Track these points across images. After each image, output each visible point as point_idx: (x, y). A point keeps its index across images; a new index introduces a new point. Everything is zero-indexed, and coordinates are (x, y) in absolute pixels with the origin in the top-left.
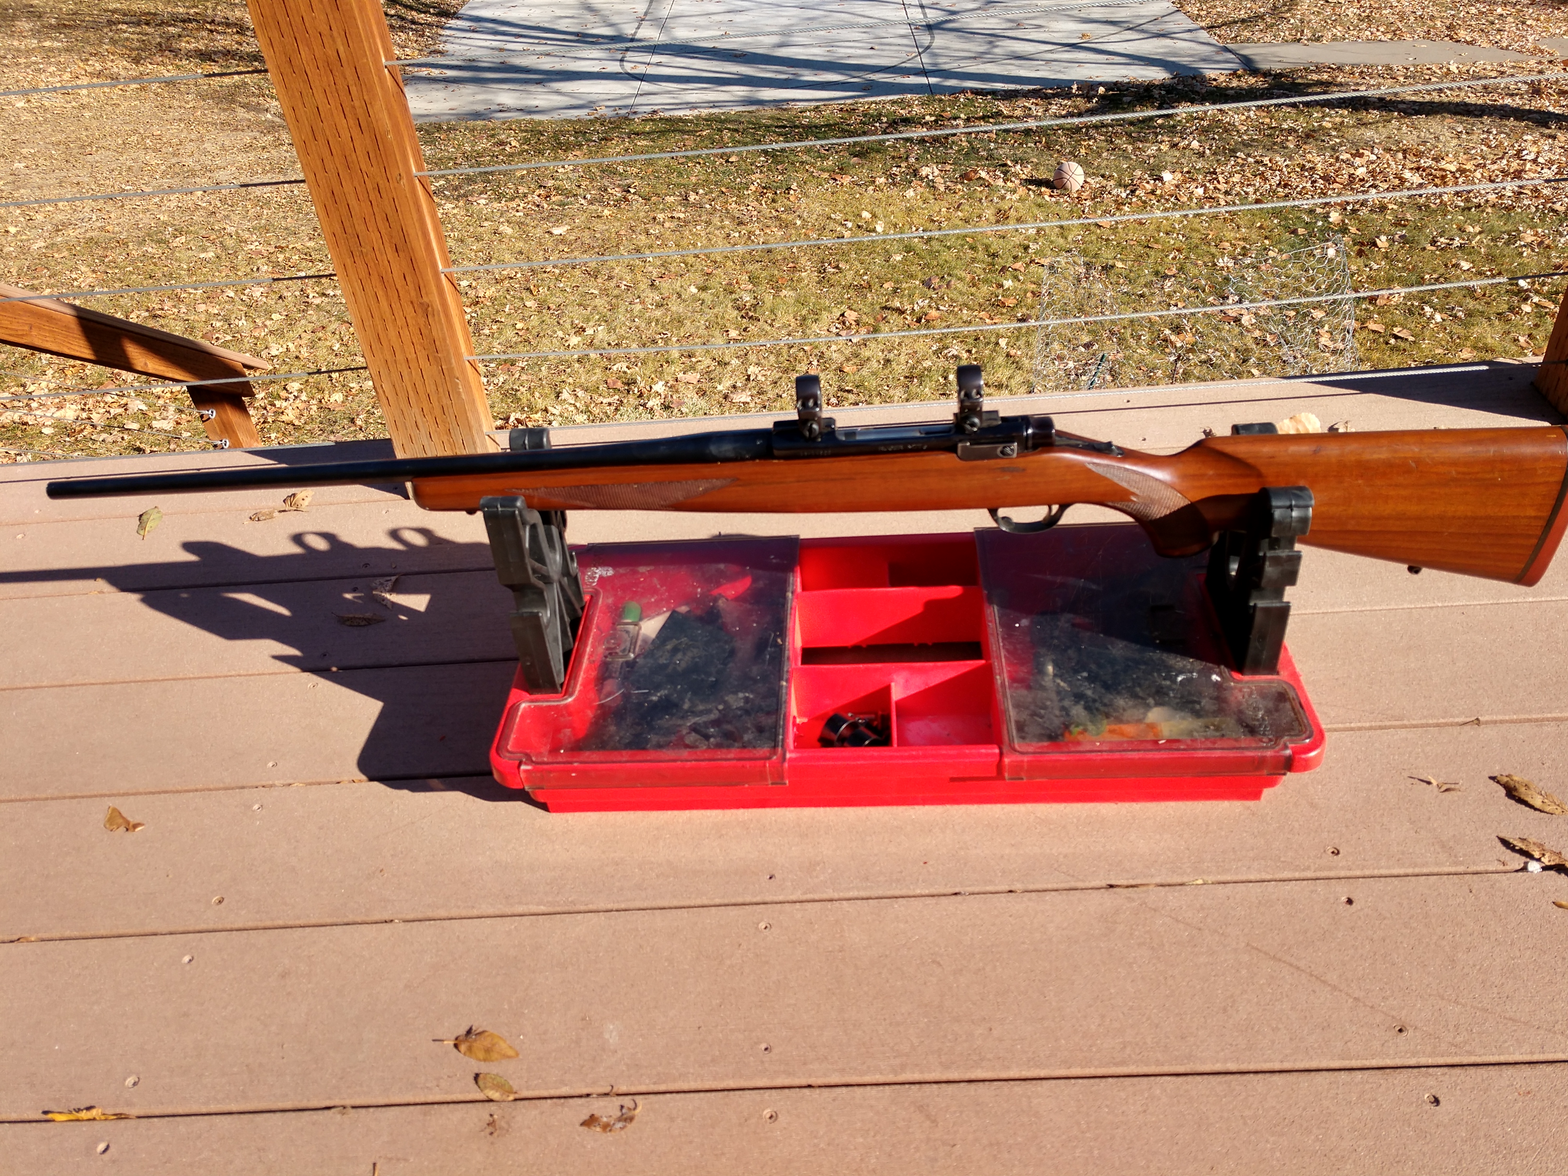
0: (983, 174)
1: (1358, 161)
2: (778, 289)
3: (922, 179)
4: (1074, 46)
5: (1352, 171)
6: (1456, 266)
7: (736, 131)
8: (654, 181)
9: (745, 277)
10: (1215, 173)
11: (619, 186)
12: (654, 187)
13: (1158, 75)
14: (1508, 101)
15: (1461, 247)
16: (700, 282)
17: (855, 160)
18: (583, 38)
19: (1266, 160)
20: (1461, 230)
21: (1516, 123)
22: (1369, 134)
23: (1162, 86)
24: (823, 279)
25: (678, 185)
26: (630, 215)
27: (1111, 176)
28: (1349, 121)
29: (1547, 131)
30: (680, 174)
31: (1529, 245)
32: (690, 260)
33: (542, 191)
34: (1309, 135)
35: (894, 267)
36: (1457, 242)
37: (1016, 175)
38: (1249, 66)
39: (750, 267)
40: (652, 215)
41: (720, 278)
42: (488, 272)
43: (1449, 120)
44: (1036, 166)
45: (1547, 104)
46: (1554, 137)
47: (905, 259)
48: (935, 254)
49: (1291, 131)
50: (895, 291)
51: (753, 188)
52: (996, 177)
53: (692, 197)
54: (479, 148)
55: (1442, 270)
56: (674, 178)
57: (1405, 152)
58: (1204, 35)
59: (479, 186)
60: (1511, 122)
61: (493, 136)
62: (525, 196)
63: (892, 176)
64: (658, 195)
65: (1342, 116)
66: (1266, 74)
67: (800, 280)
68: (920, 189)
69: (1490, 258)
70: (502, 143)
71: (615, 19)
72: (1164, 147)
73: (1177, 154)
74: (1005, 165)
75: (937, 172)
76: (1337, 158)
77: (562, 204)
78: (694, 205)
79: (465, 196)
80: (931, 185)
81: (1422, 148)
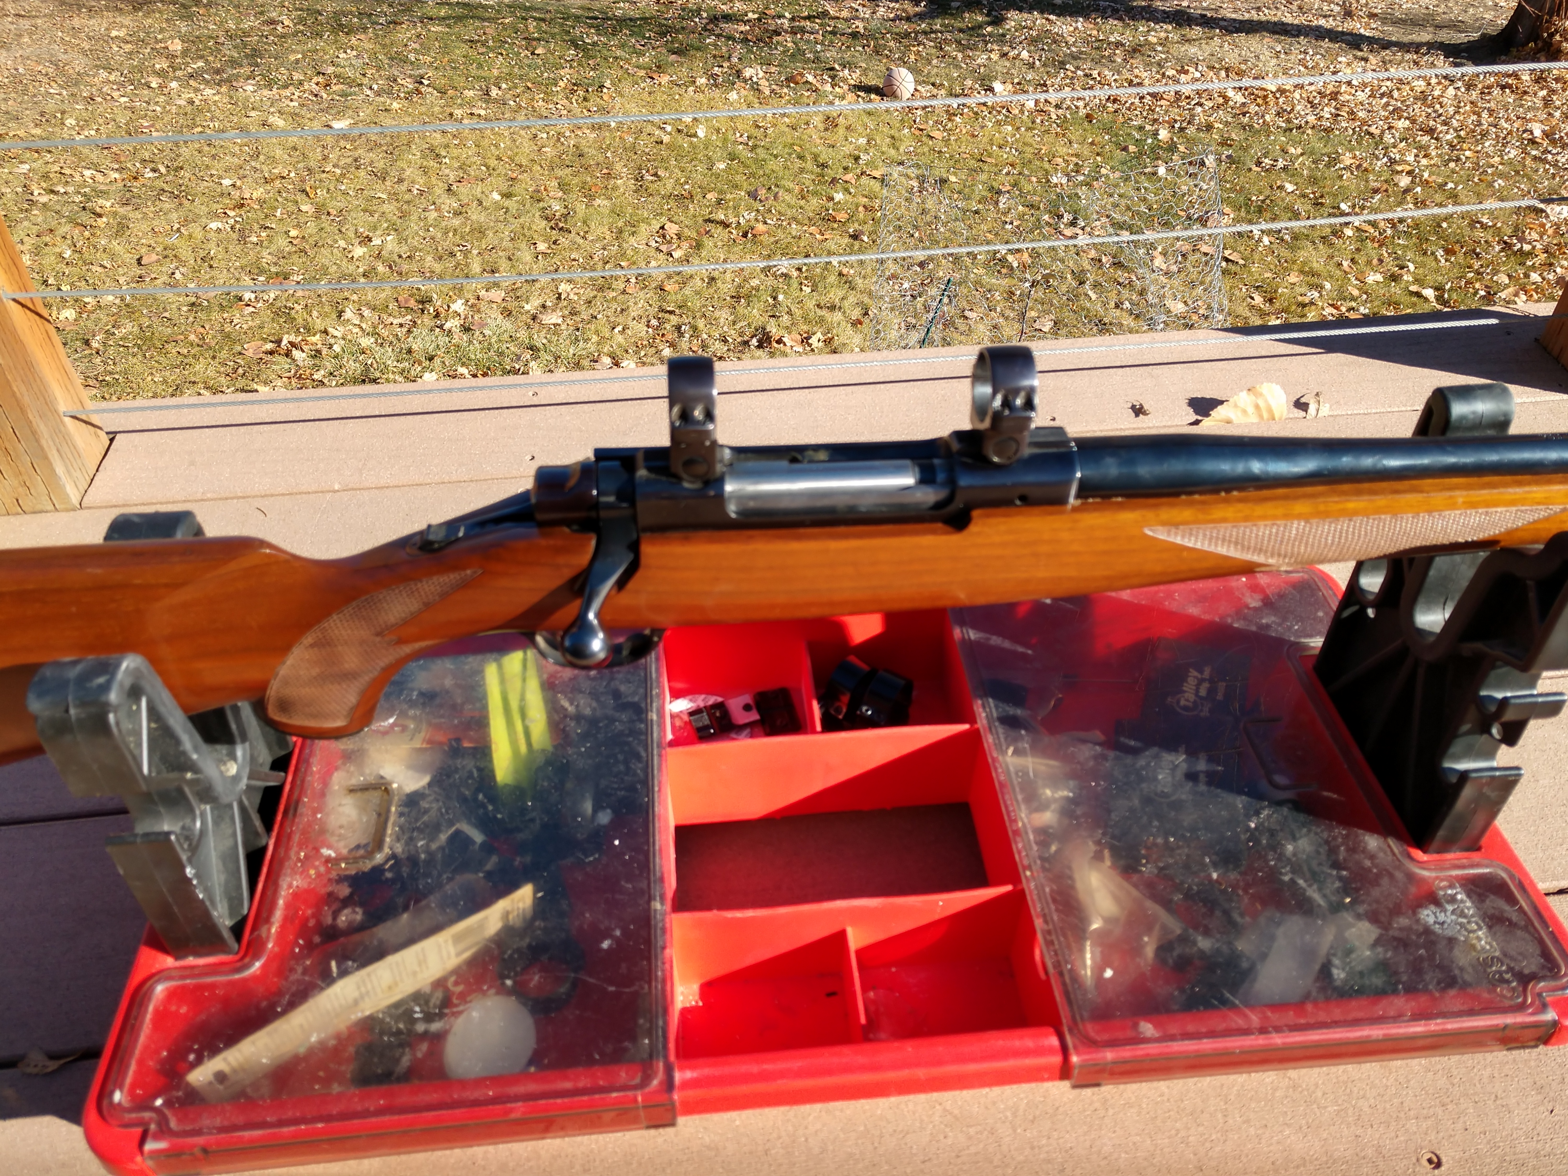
0: (810, 78)
1: (1183, 78)
2: (592, 198)
3: (745, 81)
5: (1178, 88)
6: (1281, 188)
7: (543, 20)
8: (450, 73)
9: (554, 183)
10: (1045, 85)
11: (410, 76)
12: (450, 79)
14: (1322, 22)
15: (1285, 169)
16: (504, 188)
17: (673, 57)
19: (1095, 73)
20: (1284, 151)
21: (1331, 45)
22: (1193, 50)
24: (640, 188)
25: (478, 78)
26: (423, 109)
27: (942, 85)
28: (1174, 36)
29: (1360, 54)
30: (480, 66)
31: (1348, 168)
32: (493, 163)
33: (320, 79)
34: (1135, 50)
35: (717, 176)
36: (1281, 164)
37: (845, 80)
39: (559, 173)
40: (448, 110)
41: (526, 184)
42: (256, 170)
43: (1268, 40)
44: (865, 72)
45: (1357, 26)
46: (1366, 60)
47: (729, 167)
48: (760, 163)
49: (1118, 44)
50: (719, 202)
51: (561, 84)
52: (823, 82)
53: (494, 92)
54: (246, 26)
55: (1267, 192)
56: (473, 70)
57: (1227, 70)
59: (246, 70)
60: (1326, 44)
61: (262, 13)
62: (301, 83)
63: (714, 77)
64: (455, 88)
65: (1166, 31)
67: (615, 188)
68: (743, 92)
69: (1313, 180)
70: (273, 22)
72: (995, 56)
73: (1008, 64)
74: (832, 69)
75: (761, 74)
76: (1164, 74)
77: (344, 95)
78: (496, 101)
79: (229, 81)
80: (756, 89)
81: (1243, 67)
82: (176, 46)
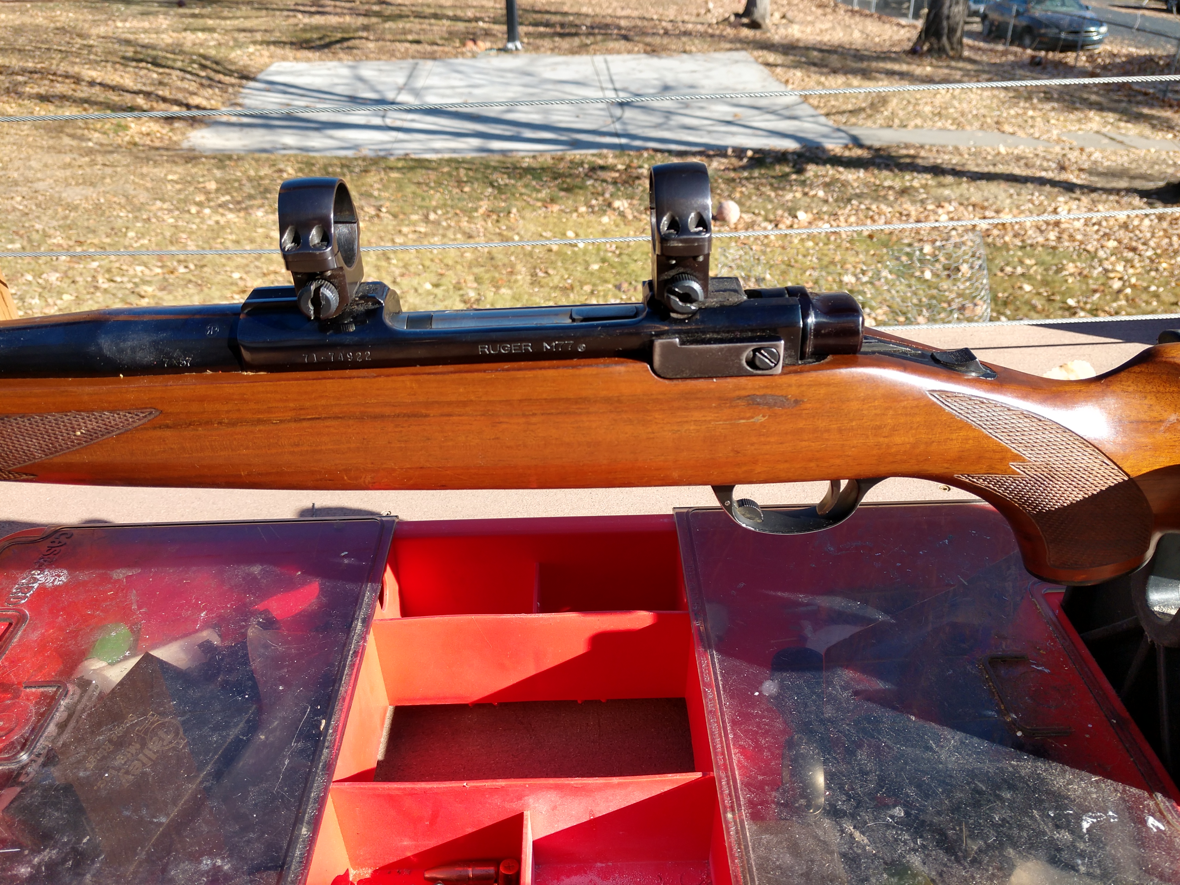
1: (940, 211)
2: (498, 288)
3: (614, 209)
4: (729, 123)
6: (1021, 288)
7: (470, 169)
8: (401, 203)
9: (471, 278)
10: (836, 214)
12: (402, 207)
13: (791, 145)
14: (1043, 174)
15: (1023, 275)
16: (435, 280)
17: (562, 194)
18: (354, 100)
19: (874, 207)
20: (1021, 262)
21: (1052, 189)
22: (947, 192)
23: (794, 153)
25: (421, 207)
26: (381, 227)
27: (759, 214)
28: (932, 182)
29: (1074, 196)
30: (423, 199)
31: (1071, 275)
32: (427, 263)
34: (904, 191)
35: (592, 274)
36: (1019, 270)
38: (857, 142)
39: (476, 270)
40: (398, 228)
41: (451, 278)
43: (1003, 185)
45: (1072, 178)
46: (1079, 200)
47: (601, 268)
48: (623, 265)
49: (890, 188)
50: (592, 292)
51: (481, 211)
53: (432, 216)
54: (262, 173)
55: (1010, 291)
56: (418, 201)
57: (974, 206)
58: (823, 119)
59: (258, 202)
60: (1048, 188)
61: (274, 165)
63: (592, 207)
64: (404, 214)
65: (927, 179)
66: (869, 148)
67: (516, 281)
68: (613, 217)
69: (1045, 283)
70: (281, 171)
71: (380, 87)
72: (798, 195)
73: (808, 200)
75: (626, 205)
76: (926, 208)
78: (433, 222)
79: (246, 209)
80: (622, 215)
81: (986, 204)
82: (212, 186)
